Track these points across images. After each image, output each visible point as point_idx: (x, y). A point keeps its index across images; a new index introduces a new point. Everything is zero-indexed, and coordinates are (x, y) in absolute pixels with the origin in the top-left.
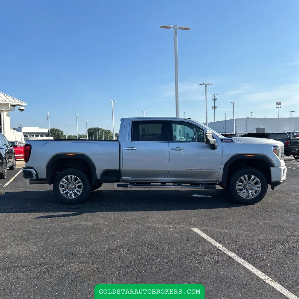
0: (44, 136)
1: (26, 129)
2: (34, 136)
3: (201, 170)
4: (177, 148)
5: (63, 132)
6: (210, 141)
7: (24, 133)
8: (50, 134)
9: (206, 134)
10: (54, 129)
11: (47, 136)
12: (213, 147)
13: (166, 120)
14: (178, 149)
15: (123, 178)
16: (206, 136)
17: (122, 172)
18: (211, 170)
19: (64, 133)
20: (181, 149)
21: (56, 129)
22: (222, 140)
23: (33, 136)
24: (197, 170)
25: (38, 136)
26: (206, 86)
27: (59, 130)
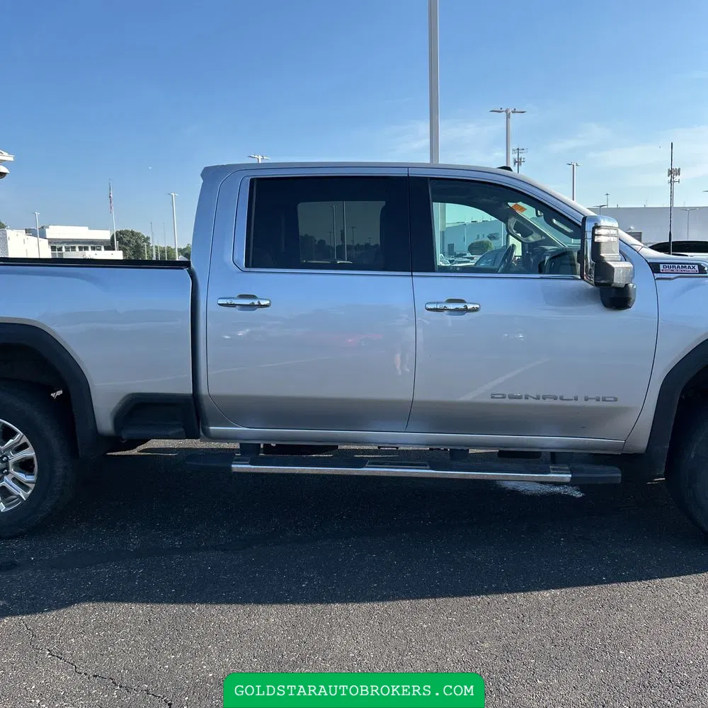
0: (100, 250)
1: (55, 232)
2: (77, 249)
3: (558, 402)
4: (450, 301)
5: (148, 238)
6: (613, 269)
7: (51, 241)
8: (116, 243)
9: (594, 235)
10: (128, 231)
11: (107, 248)
12: (617, 298)
13: (403, 173)
14: (452, 306)
15: (211, 428)
16: (596, 247)
17: (206, 404)
18: (604, 400)
19: (153, 243)
20: (470, 307)
21: (132, 232)
22: (655, 267)
23: (74, 247)
24: (541, 401)
25: (86, 249)
26: (508, 116)
27: (138, 234)
